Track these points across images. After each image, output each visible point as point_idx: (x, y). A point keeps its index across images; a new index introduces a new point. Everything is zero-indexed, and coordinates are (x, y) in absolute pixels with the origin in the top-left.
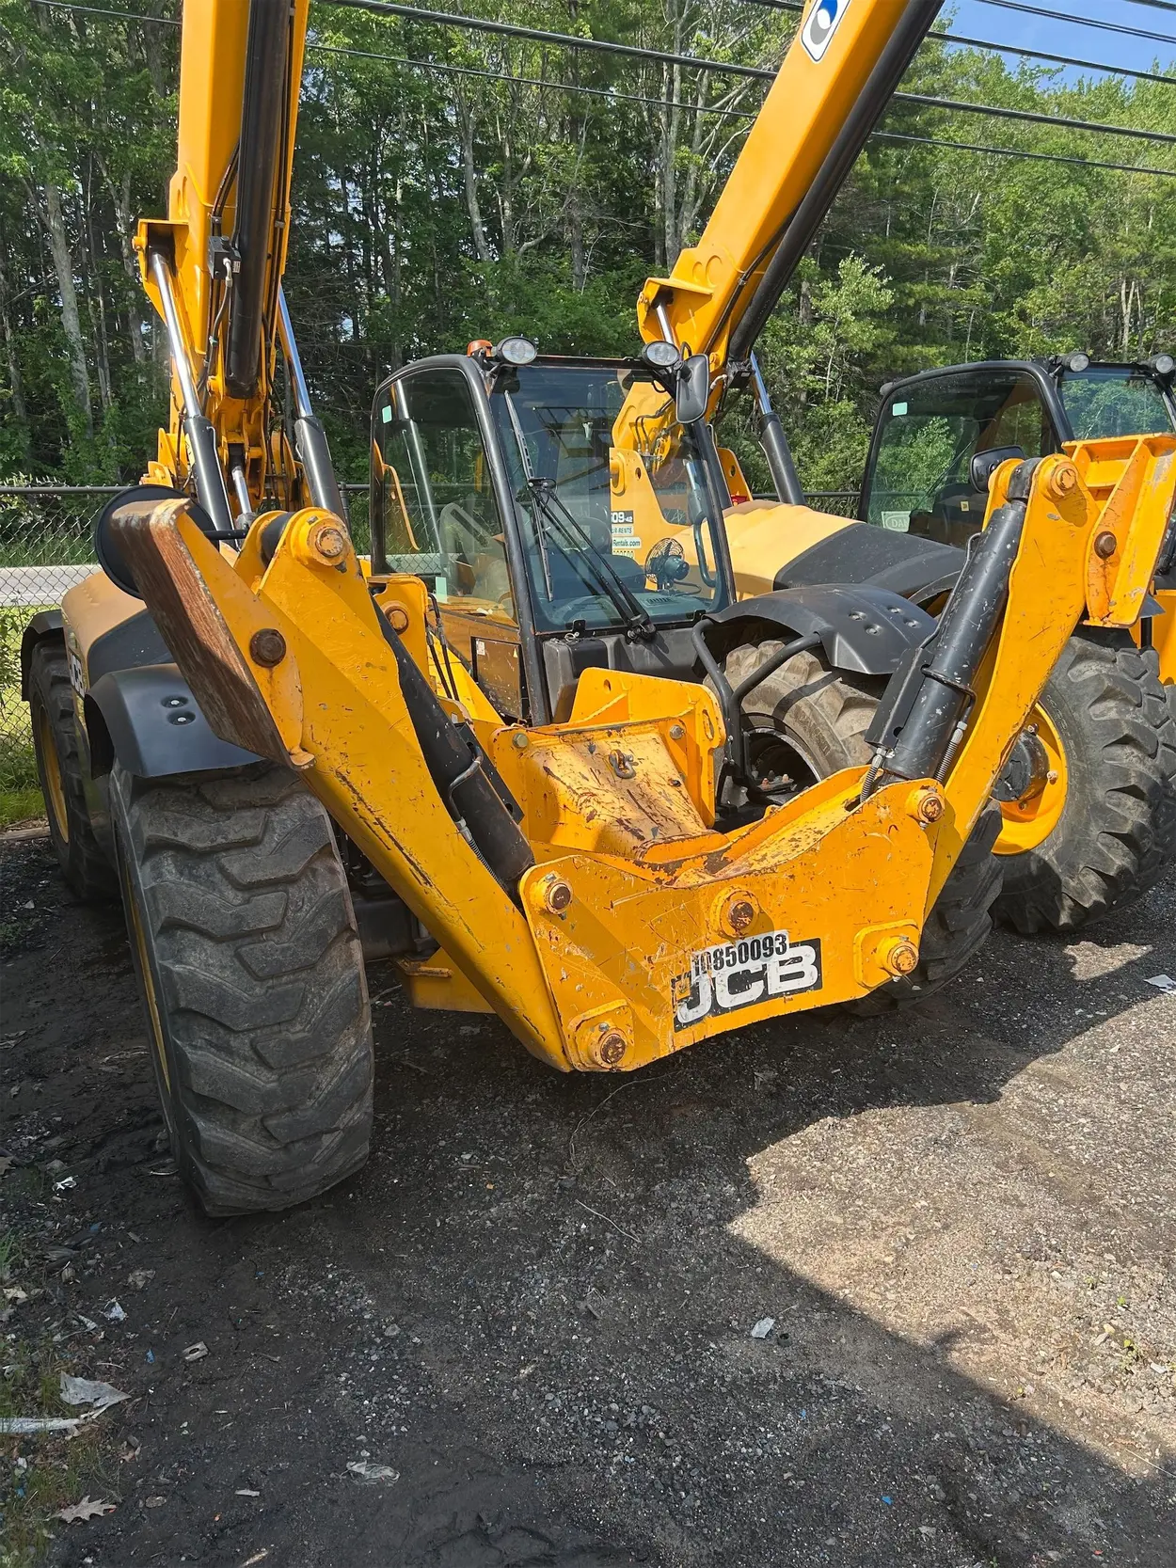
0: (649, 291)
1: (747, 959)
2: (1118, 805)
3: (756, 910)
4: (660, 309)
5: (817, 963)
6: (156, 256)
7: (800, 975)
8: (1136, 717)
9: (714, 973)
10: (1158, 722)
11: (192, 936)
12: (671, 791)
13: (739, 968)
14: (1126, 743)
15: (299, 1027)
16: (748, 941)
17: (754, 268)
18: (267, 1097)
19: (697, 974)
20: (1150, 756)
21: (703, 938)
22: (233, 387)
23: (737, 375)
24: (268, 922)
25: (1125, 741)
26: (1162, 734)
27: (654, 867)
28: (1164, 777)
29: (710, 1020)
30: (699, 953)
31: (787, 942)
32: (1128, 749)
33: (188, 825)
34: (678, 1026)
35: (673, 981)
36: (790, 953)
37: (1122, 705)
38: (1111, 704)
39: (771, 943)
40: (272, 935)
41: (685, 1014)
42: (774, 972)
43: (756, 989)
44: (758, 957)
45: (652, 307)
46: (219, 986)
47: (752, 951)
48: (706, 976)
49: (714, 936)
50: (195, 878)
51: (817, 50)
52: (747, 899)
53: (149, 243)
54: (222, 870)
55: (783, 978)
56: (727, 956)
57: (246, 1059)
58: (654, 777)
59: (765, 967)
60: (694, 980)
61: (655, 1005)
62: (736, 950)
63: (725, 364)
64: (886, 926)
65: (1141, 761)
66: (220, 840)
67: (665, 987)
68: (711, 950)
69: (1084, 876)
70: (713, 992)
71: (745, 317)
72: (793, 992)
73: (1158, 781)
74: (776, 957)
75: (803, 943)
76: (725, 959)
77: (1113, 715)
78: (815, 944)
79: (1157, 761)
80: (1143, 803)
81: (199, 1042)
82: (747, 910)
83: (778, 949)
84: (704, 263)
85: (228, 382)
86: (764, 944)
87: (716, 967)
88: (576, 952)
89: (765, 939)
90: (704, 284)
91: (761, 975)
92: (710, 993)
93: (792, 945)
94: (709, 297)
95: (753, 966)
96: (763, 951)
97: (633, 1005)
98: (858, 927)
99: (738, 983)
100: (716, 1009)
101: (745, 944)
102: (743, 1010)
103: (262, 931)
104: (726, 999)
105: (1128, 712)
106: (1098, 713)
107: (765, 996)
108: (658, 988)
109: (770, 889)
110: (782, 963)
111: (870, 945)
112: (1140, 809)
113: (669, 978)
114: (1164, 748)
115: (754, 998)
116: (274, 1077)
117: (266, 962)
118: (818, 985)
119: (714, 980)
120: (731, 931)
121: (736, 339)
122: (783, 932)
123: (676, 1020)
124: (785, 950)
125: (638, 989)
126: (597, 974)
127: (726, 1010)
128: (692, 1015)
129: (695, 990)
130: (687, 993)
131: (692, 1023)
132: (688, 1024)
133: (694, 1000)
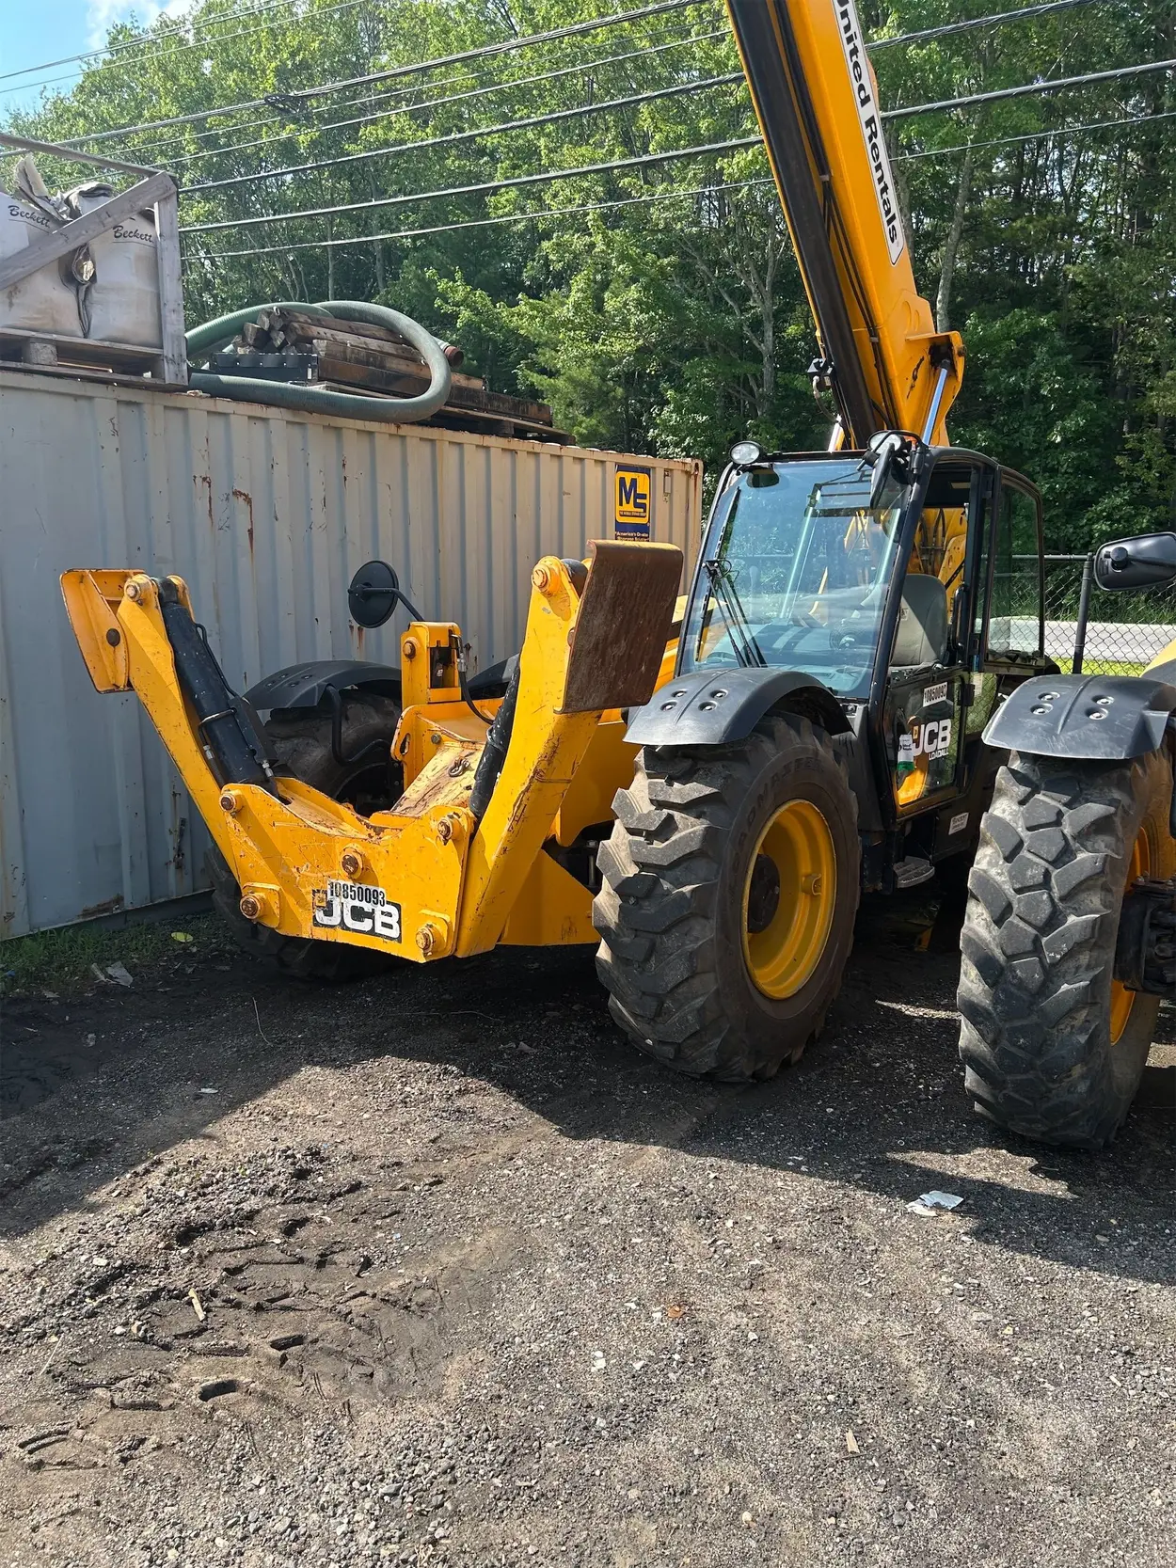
1: (362, 900)
3: (360, 865)
5: (400, 923)
7: (391, 927)
9: (343, 900)
13: (357, 903)
19: (332, 894)
20: (995, 923)
21: (336, 872)
29: (338, 930)
30: (334, 882)
31: (385, 899)
32: (979, 909)
34: (316, 924)
35: (314, 891)
36: (387, 908)
39: (377, 895)
42: (379, 918)
43: (367, 924)
44: (369, 902)
47: (366, 895)
48: (338, 899)
55: (382, 924)
56: (351, 891)
59: (373, 910)
60: (329, 897)
61: (301, 901)
62: (356, 890)
64: (434, 913)
65: (987, 926)
67: (308, 893)
68: (341, 883)
70: (342, 912)
72: (387, 937)
73: (1002, 958)
74: (379, 907)
75: (393, 904)
76: (350, 893)
78: (398, 907)
79: (1000, 932)
80: (982, 979)
83: (380, 902)
86: (373, 894)
87: (344, 896)
88: (250, 843)
89: (374, 890)
91: (370, 915)
92: (339, 912)
93: (388, 903)
95: (367, 907)
96: (372, 899)
97: (283, 892)
99: (356, 914)
100: (342, 925)
101: (362, 889)
102: (358, 934)
107: (372, 932)
108: (303, 891)
110: (382, 913)
112: (981, 986)
113: (311, 888)
115: (366, 930)
118: (399, 939)
119: (342, 904)
122: (383, 890)
123: (315, 918)
124: (384, 904)
125: (289, 883)
126: (263, 862)
127: (348, 929)
128: (326, 920)
129: (330, 904)
130: (324, 904)
131: (326, 926)
132: (323, 925)
133: (329, 913)
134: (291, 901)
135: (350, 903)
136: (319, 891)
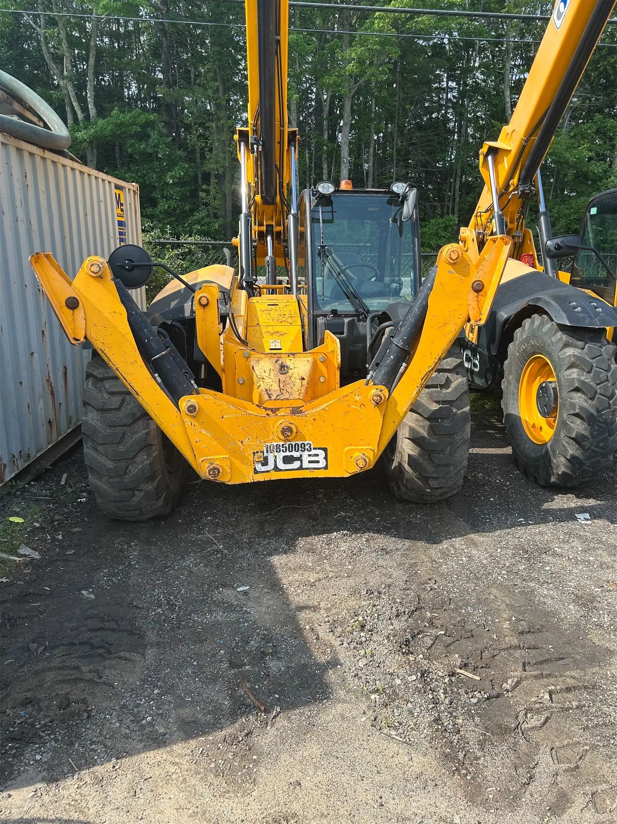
0: (484, 149)
1: (292, 451)
2: (572, 423)
3: (295, 430)
4: (490, 158)
5: (326, 458)
6: (242, 143)
7: (318, 462)
8: (587, 378)
9: (276, 454)
10: (598, 382)
11: (90, 408)
12: (298, 382)
13: (288, 454)
14: (579, 391)
15: (122, 447)
16: (293, 443)
17: (531, 135)
18: (109, 470)
19: (267, 452)
20: (590, 399)
21: (271, 438)
22: (265, 201)
23: (523, 191)
24: (114, 406)
25: (577, 390)
26: (600, 388)
27: (266, 409)
28: (598, 411)
29: (273, 472)
30: (269, 444)
31: (312, 447)
32: (579, 394)
33: (98, 369)
34: (256, 472)
35: (254, 453)
36: (313, 452)
37: (580, 371)
38: (575, 370)
39: (305, 446)
40: (115, 412)
41: (259, 467)
42: (306, 459)
43: (297, 464)
44: (298, 451)
45: (486, 156)
46: (94, 426)
47: (296, 448)
48: (272, 454)
49: (276, 438)
50: (96, 387)
51: (558, 23)
52: (291, 425)
53: (239, 138)
54: (104, 385)
55: (310, 462)
56: (283, 447)
57: (102, 454)
58: (296, 375)
59: (301, 456)
60: (265, 454)
61: (244, 460)
62: (287, 446)
63: (517, 186)
64: (358, 447)
65: (586, 401)
66: (106, 375)
67: (250, 455)
68: (275, 444)
69: (559, 458)
70: (275, 462)
71: (527, 162)
72: (314, 469)
73: (595, 413)
74: (306, 453)
75: (319, 449)
76: (282, 449)
77: (575, 376)
78: (325, 450)
79: (594, 402)
80: (585, 423)
81: (89, 446)
82: (290, 429)
83: (307, 449)
84: (510, 134)
85: (262, 197)
86: (301, 446)
87: (277, 451)
88: (204, 432)
89: (302, 444)
90: (509, 145)
91: (300, 459)
92: (274, 462)
93: (314, 449)
94: (511, 151)
95: (296, 454)
96: (300, 449)
97: (232, 458)
98: (345, 446)
99: (287, 460)
100: (276, 469)
101: (292, 445)
102: (290, 472)
103: (112, 409)
104: (281, 465)
105: (583, 375)
106: (568, 374)
107: (301, 468)
108: (246, 454)
109: (304, 423)
110: (309, 455)
111: (349, 454)
112: (584, 426)
113: (252, 452)
114: (600, 396)
115: (296, 468)
116: (112, 464)
117: (110, 420)
118: (326, 468)
119: (276, 456)
120: (282, 438)
121: (523, 173)
122: (310, 442)
123: (255, 469)
124: (311, 450)
125: (235, 452)
126: (215, 443)
127: (281, 470)
128: (264, 469)
129: (266, 459)
130: (262, 459)
131: (263, 472)
132: (261, 472)
133: (265, 463)
134: (237, 463)
135: (282, 454)
136: (257, 452)
